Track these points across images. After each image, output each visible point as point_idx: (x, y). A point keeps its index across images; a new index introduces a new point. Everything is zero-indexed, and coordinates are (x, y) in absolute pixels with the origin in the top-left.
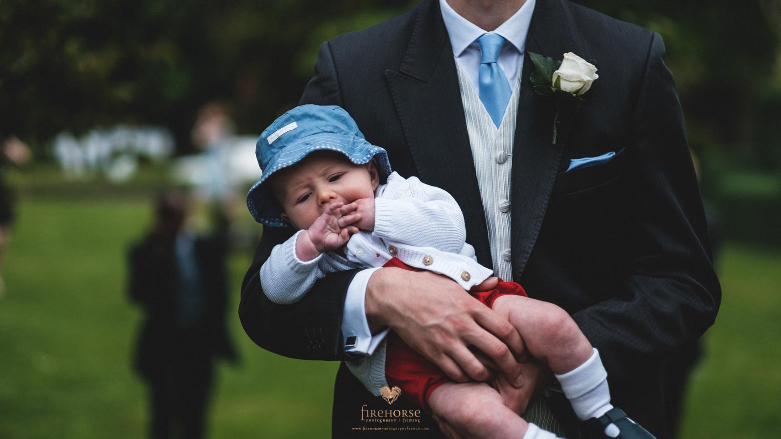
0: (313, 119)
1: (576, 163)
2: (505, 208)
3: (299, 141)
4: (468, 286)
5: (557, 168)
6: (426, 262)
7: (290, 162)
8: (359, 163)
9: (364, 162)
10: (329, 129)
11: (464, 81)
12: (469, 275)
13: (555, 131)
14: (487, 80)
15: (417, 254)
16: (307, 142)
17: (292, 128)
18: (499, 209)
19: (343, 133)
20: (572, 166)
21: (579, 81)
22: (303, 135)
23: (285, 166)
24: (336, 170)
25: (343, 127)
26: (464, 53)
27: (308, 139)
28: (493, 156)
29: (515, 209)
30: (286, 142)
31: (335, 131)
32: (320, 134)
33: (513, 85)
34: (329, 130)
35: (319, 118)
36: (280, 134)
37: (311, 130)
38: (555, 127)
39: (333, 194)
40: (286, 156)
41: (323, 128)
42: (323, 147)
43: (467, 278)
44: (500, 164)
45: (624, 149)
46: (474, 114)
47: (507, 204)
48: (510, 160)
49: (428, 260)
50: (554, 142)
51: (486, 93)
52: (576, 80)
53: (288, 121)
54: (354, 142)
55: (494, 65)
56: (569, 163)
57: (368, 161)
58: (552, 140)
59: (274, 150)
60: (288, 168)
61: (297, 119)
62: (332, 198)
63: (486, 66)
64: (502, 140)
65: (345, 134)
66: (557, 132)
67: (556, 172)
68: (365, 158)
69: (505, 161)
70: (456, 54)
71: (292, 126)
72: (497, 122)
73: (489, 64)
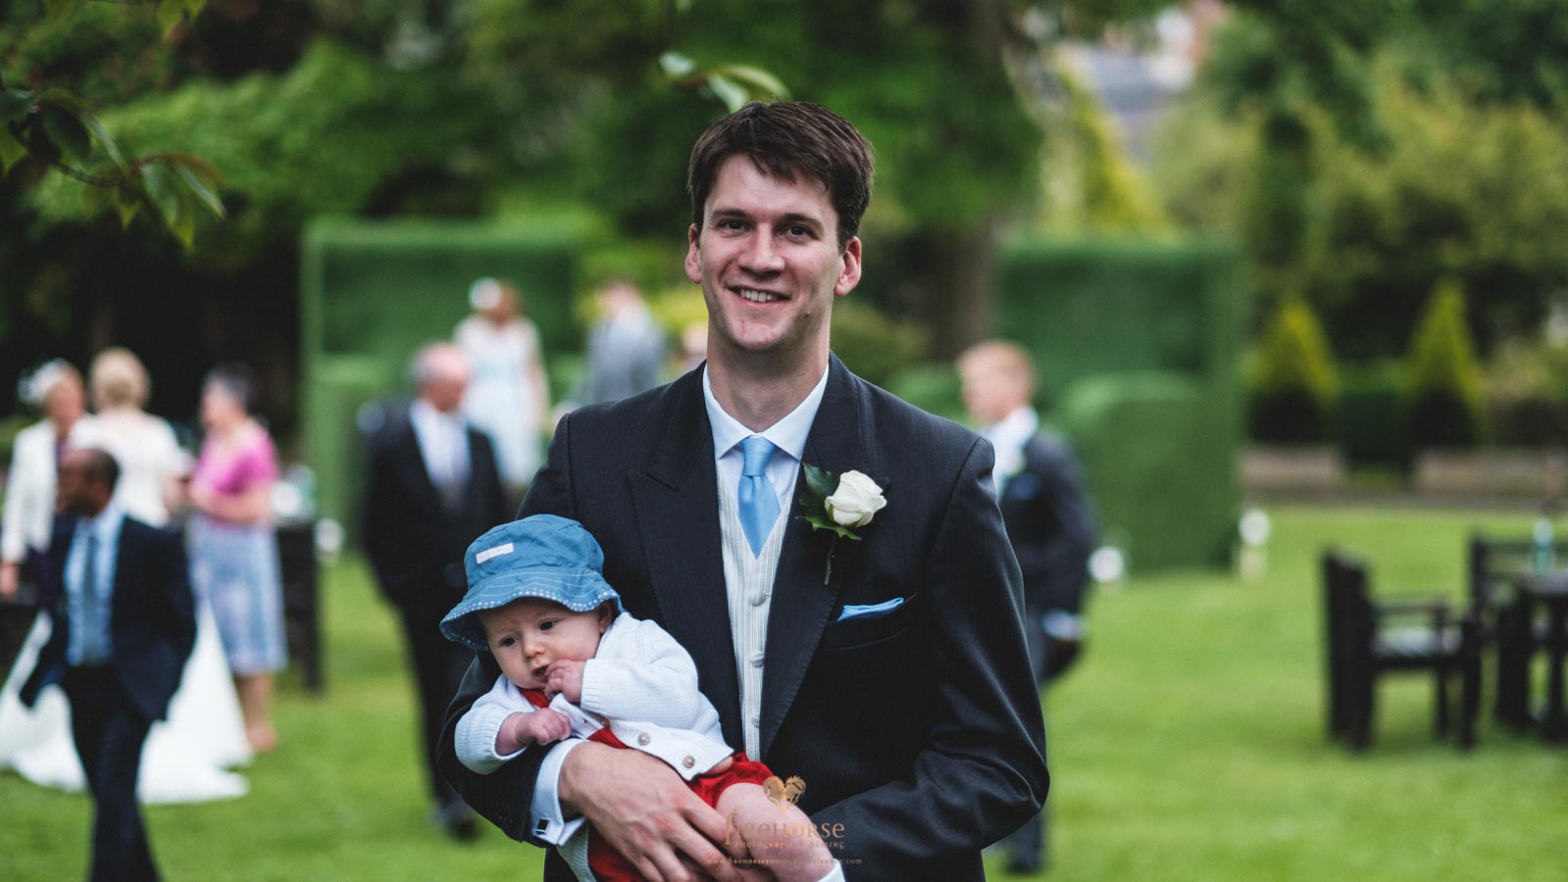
0: (534, 544)
1: (851, 611)
2: (758, 661)
3: (511, 574)
4: (689, 775)
5: (827, 615)
6: (642, 742)
7: (492, 603)
8: (581, 610)
9: (587, 609)
10: (550, 561)
11: (724, 493)
12: (693, 760)
13: (829, 568)
14: (747, 497)
15: (631, 730)
16: (520, 578)
17: (506, 552)
18: (750, 662)
19: (570, 565)
20: (844, 616)
21: (857, 512)
22: (517, 564)
23: (485, 608)
24: (550, 616)
25: (571, 556)
26: (728, 454)
27: (521, 573)
28: (747, 596)
29: (770, 663)
30: (496, 568)
31: (559, 563)
32: (537, 568)
33: (784, 501)
34: (551, 563)
35: (541, 544)
36: (492, 556)
37: (529, 559)
38: (829, 563)
39: (540, 649)
40: (490, 591)
41: (543, 559)
42: (534, 594)
43: (690, 764)
44: (755, 605)
45: (914, 596)
46: (731, 539)
47: (762, 657)
48: (768, 601)
49: (643, 738)
50: (826, 583)
51: (747, 511)
52: (851, 509)
53: (503, 540)
54: (582, 578)
55: (757, 479)
56: (841, 610)
57: (593, 608)
58: (824, 579)
59: (483, 573)
60: (489, 610)
61: (516, 539)
62: (538, 653)
63: (748, 479)
64: (760, 576)
65: (572, 567)
66: (832, 570)
67: (825, 621)
68: (590, 604)
69: (762, 602)
70: (718, 454)
71: (507, 549)
72: (756, 550)
73: (751, 477)
